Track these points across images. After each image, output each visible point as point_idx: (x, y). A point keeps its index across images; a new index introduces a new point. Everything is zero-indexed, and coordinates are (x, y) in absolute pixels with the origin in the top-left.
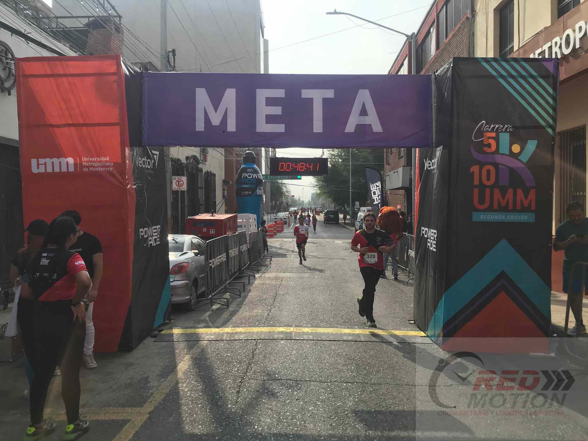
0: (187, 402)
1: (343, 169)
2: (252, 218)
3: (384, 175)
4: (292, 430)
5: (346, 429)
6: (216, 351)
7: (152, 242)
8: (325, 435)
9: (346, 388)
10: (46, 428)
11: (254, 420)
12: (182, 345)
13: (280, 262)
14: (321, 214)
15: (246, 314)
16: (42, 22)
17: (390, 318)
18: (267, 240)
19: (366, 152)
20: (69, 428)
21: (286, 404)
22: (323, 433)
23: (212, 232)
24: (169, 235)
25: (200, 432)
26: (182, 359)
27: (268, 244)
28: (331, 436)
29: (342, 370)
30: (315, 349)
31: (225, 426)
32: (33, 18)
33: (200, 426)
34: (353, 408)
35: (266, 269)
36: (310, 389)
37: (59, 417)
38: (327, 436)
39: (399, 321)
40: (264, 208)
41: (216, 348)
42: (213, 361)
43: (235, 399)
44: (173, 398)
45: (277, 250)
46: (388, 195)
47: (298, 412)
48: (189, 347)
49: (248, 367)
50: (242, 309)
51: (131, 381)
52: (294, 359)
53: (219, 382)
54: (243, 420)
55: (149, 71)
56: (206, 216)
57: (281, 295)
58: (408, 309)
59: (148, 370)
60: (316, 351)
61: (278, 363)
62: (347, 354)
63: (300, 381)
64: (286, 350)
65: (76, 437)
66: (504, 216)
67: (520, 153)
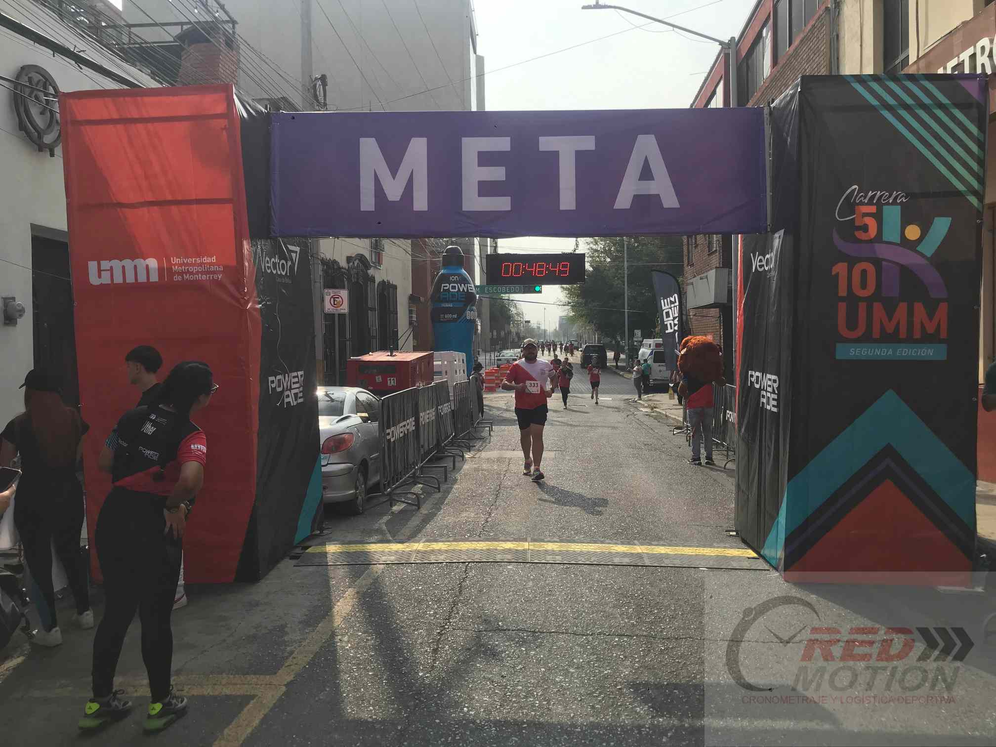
0: (351, 667)
1: (614, 274)
2: (458, 359)
3: (683, 284)
4: (527, 714)
5: (619, 715)
6: (398, 582)
7: (290, 400)
8: (582, 724)
9: (619, 646)
11: (462, 698)
12: (341, 572)
13: (506, 433)
14: (575, 352)
15: (448, 520)
16: (105, 33)
17: (694, 527)
18: (484, 396)
19: (653, 244)
20: (155, 709)
21: (517, 671)
22: (580, 720)
23: (392, 381)
24: (319, 388)
25: (370, 717)
26: (341, 595)
27: (485, 403)
28: (594, 726)
29: (612, 614)
30: (566, 578)
31: (413, 708)
32: (89, 27)
33: (371, 708)
34: (631, 678)
35: (482, 444)
36: (557, 646)
37: (138, 690)
38: (585, 726)
39: (711, 531)
40: (479, 343)
41: (399, 576)
42: (394, 598)
43: (431, 663)
44: (326, 659)
45: (500, 412)
46: (690, 318)
47: (537, 685)
48: (354, 575)
49: (452, 609)
50: (442, 511)
51: (257, 631)
52: (530, 596)
53: (403, 633)
54: (443, 699)
55: (281, 111)
56: (381, 356)
57: (507, 488)
58: (727, 512)
59: (286, 614)
60: (568, 583)
61: (503, 603)
62: (620, 588)
63: (540, 632)
64: (516, 580)
65: (165, 724)
66: (891, 350)
67: (920, 240)
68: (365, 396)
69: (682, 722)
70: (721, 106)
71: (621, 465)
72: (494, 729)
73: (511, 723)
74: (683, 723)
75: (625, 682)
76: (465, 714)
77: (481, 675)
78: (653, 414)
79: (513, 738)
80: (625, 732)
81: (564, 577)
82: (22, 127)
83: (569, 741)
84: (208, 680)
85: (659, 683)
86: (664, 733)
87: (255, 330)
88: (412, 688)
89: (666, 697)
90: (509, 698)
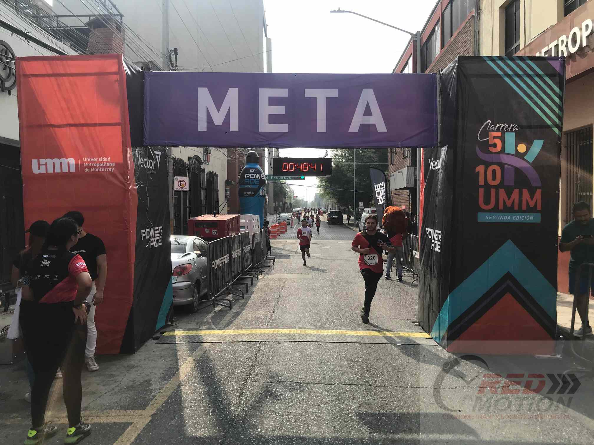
0: (190, 405)
1: (348, 169)
2: (255, 219)
3: (388, 175)
4: (296, 432)
5: (350, 432)
6: (218, 353)
7: (154, 243)
8: (328, 438)
9: (350, 391)
10: (47, 431)
11: (257, 423)
12: (184, 347)
13: (283, 263)
14: (324, 215)
15: (249, 315)
16: (42, 21)
17: (394, 319)
18: (270, 241)
19: (371, 152)
20: (71, 431)
21: (290, 406)
22: (327, 435)
23: (215, 233)
24: (171, 236)
25: (202, 435)
26: (185, 361)
27: (271, 245)
28: (335, 439)
29: (346, 372)
30: (319, 350)
31: (227, 429)
32: (33, 17)
33: (203, 429)
34: (357, 410)
35: (269, 270)
36: (313, 391)
37: (61, 420)
38: (330, 439)
39: (404, 322)
40: (267, 209)
41: (219, 350)
42: (216, 363)
43: (238, 402)
44: (175, 400)
45: (280, 251)
46: (392, 196)
47: (301, 415)
48: (192, 349)
49: (251, 370)
50: (245, 311)
51: (133, 383)
52: (297, 361)
53: (222, 384)
54: (246, 423)
56: (208, 217)
57: (284, 297)
58: (413, 311)
59: (151, 373)
60: (320, 353)
61: (281, 365)
62: (351, 357)
63: (303, 383)
64: (289, 352)
65: (77, 440)
66: (509, 217)
67: (526, 153)
68: (199, 241)
69: (387, 436)
70: (411, 72)
71: (351, 283)
73: (286, 437)
76: (259, 432)
80: (353, 442)
81: (317, 350)
84: (103, 414)
86: (376, 442)
87: (133, 202)
88: (227, 417)
89: (378, 421)
90: (285, 423)
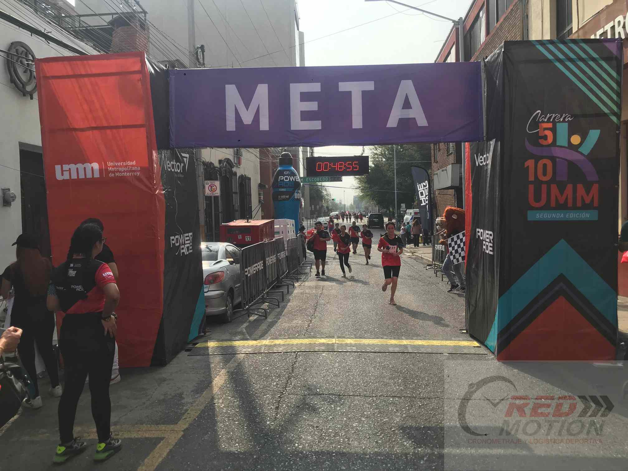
0: (224, 419)
1: (388, 169)
2: (290, 223)
3: (431, 174)
4: (335, 447)
5: (393, 447)
6: (253, 365)
7: (184, 251)
8: (370, 453)
9: (393, 403)
10: (76, 447)
11: (294, 437)
12: (218, 359)
14: (364, 218)
15: (285, 325)
16: (64, 21)
17: (439, 328)
19: (412, 149)
20: (101, 447)
21: (329, 420)
22: (369, 451)
23: (248, 239)
24: (202, 243)
25: (237, 450)
26: (218, 374)
28: (377, 454)
29: (388, 383)
31: (263, 444)
32: (54, 17)
33: (237, 445)
34: (400, 424)
35: (306, 277)
36: (354, 404)
37: (90, 435)
38: (372, 454)
39: (450, 330)
40: (303, 213)
41: (254, 361)
42: (251, 375)
43: (274, 416)
44: (209, 414)
46: (436, 196)
47: (341, 429)
48: (225, 361)
49: (287, 382)
50: (281, 319)
51: (165, 397)
52: (337, 372)
53: (257, 397)
54: (282, 438)
55: (175, 68)
56: (240, 222)
57: (322, 305)
58: (460, 318)
59: (183, 386)
60: (360, 364)
61: (319, 377)
62: (393, 367)
63: (343, 395)
64: (328, 362)
65: (107, 456)
66: (562, 214)
67: (580, 144)
68: (231, 248)
70: (454, 61)
72: (315, 457)
73: (325, 453)
74: (434, 452)
75: (397, 426)
76: (296, 448)
77: (306, 423)
78: (413, 257)
79: (327, 462)
80: (398, 458)
81: (358, 360)
82: (12, 81)
83: (362, 464)
84: (134, 428)
85: (418, 426)
86: (422, 458)
87: (161, 208)
88: (262, 431)
89: (423, 436)
90: (324, 437)
